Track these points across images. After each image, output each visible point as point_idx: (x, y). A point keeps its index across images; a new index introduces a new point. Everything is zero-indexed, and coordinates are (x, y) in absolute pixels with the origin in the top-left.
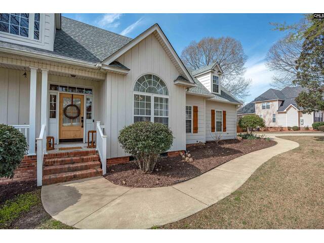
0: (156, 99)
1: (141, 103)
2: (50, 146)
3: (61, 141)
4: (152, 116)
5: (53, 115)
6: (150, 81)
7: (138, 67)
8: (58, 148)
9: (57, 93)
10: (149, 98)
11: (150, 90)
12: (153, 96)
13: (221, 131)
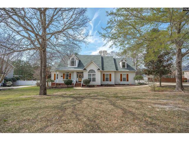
0: (93, 74)
1: (90, 75)
2: (77, 82)
3: (79, 82)
4: (92, 78)
5: (77, 77)
6: (92, 71)
7: (88, 69)
8: (78, 83)
9: (78, 74)
10: (91, 74)
11: (92, 73)
12: (92, 74)
13: (125, 81)
